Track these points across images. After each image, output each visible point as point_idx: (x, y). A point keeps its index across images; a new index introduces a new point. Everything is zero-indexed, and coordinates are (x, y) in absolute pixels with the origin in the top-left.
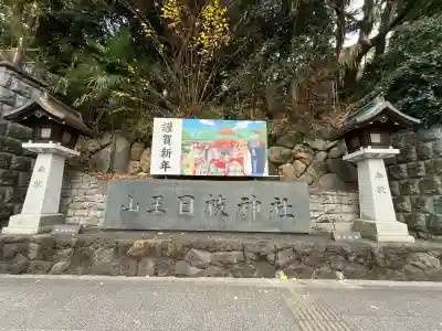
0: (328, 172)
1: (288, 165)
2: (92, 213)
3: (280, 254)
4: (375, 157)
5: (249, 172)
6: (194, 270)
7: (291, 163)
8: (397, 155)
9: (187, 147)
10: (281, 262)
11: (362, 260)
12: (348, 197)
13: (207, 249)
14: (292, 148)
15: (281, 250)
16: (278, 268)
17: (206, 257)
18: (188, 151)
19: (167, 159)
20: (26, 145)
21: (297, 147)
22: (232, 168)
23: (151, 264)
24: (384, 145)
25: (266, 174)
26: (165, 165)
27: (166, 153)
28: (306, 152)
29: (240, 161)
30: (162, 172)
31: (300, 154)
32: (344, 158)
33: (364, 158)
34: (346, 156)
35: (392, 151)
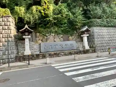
0: (78, 38)
1: (71, 37)
4: (86, 36)
10: (73, 53)
12: (81, 43)
13: (63, 52)
17: (63, 54)
20: (24, 37)
23: (55, 56)
24: (87, 34)
33: (84, 36)
34: (82, 36)
35: (88, 35)
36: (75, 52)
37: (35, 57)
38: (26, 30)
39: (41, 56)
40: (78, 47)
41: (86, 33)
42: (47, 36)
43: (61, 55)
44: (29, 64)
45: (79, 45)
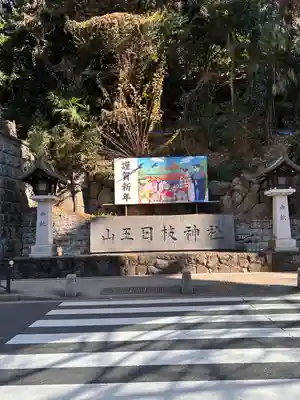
0: (260, 202)
4: (280, 194)
5: (192, 199)
8: (294, 193)
9: (142, 181)
18: (144, 185)
19: (127, 192)
22: (179, 197)
24: (286, 187)
25: (206, 200)
26: (126, 197)
27: (126, 187)
28: (242, 185)
29: (186, 190)
30: (124, 202)
32: (265, 193)
33: (274, 195)
34: (267, 193)
35: (291, 190)
40: (250, 241)
41: (282, 180)
44: (8, 290)
45: (256, 231)
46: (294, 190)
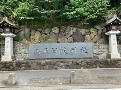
0: (102, 38)
1: (88, 35)
2: (23, 55)
3: (82, 63)
6: (59, 68)
7: (90, 35)
8: (120, 33)
11: (104, 63)
13: (62, 62)
14: (90, 29)
15: (83, 62)
16: (82, 66)
21: (92, 29)
23: (47, 67)
24: (116, 30)
28: (95, 31)
31: (92, 32)
32: (105, 34)
35: (118, 32)
36: (87, 63)
37: (14, 66)
38: (5, 24)
39: (24, 64)
40: (99, 54)
42: (46, 34)
43: (58, 65)
45: (101, 49)
46: (120, 32)
